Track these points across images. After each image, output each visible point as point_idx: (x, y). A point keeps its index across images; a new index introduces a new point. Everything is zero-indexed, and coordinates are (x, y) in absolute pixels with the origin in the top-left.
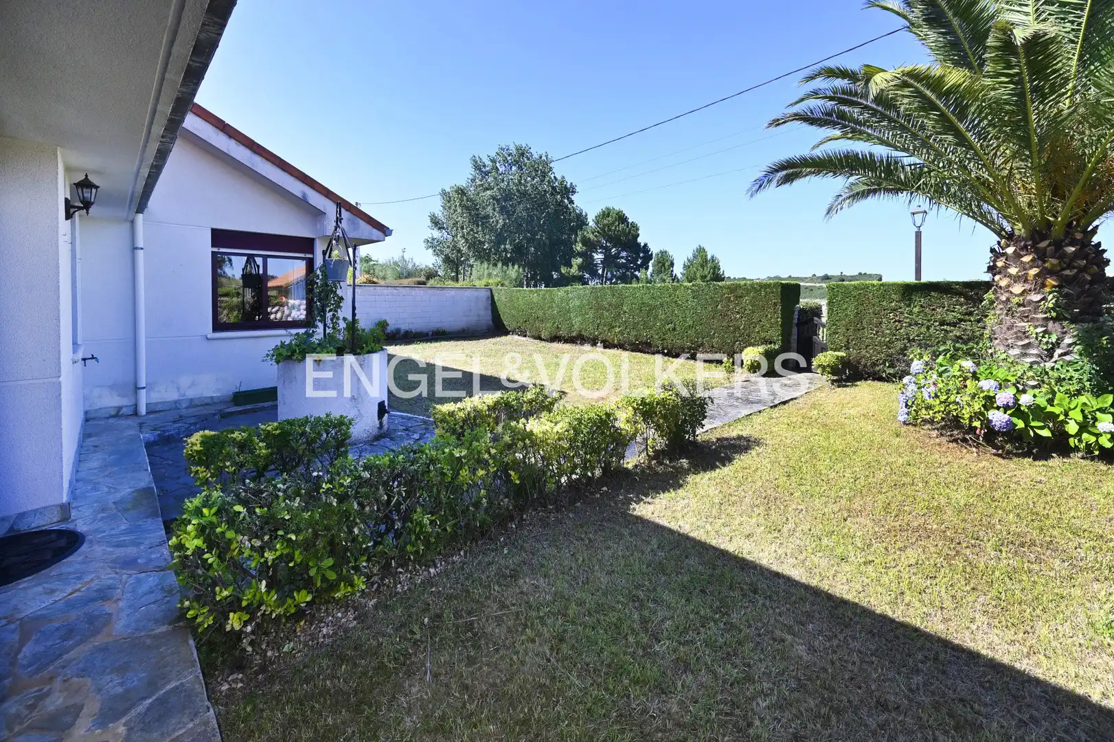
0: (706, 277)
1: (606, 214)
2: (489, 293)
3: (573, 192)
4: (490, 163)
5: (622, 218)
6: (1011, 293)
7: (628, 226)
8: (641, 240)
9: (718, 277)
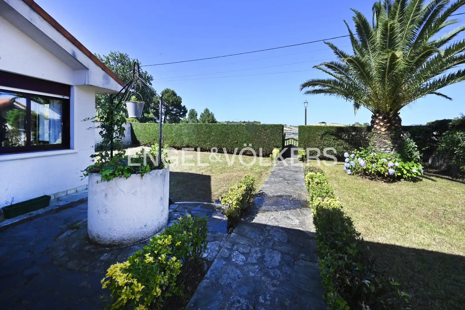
0: (209, 121)
1: (167, 91)
2: (130, 125)
3: (151, 79)
4: (105, 59)
5: (174, 94)
6: (381, 131)
7: (177, 98)
8: (183, 104)
9: (214, 121)
